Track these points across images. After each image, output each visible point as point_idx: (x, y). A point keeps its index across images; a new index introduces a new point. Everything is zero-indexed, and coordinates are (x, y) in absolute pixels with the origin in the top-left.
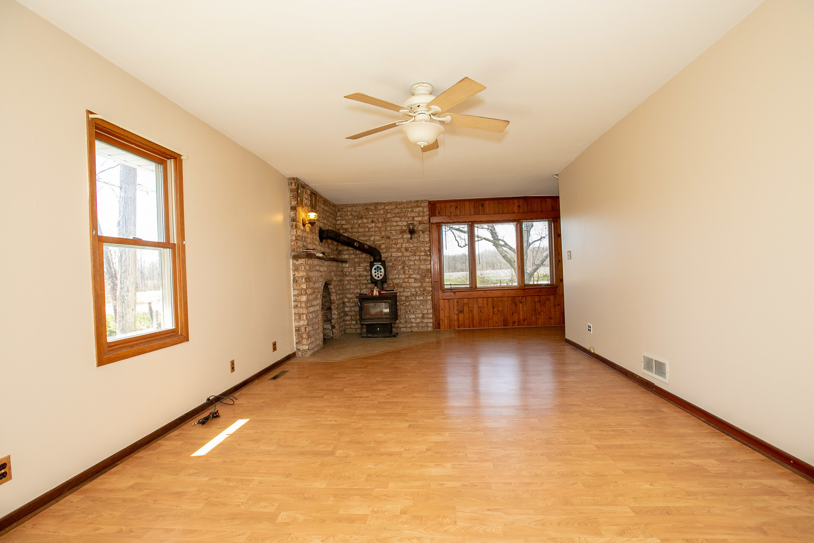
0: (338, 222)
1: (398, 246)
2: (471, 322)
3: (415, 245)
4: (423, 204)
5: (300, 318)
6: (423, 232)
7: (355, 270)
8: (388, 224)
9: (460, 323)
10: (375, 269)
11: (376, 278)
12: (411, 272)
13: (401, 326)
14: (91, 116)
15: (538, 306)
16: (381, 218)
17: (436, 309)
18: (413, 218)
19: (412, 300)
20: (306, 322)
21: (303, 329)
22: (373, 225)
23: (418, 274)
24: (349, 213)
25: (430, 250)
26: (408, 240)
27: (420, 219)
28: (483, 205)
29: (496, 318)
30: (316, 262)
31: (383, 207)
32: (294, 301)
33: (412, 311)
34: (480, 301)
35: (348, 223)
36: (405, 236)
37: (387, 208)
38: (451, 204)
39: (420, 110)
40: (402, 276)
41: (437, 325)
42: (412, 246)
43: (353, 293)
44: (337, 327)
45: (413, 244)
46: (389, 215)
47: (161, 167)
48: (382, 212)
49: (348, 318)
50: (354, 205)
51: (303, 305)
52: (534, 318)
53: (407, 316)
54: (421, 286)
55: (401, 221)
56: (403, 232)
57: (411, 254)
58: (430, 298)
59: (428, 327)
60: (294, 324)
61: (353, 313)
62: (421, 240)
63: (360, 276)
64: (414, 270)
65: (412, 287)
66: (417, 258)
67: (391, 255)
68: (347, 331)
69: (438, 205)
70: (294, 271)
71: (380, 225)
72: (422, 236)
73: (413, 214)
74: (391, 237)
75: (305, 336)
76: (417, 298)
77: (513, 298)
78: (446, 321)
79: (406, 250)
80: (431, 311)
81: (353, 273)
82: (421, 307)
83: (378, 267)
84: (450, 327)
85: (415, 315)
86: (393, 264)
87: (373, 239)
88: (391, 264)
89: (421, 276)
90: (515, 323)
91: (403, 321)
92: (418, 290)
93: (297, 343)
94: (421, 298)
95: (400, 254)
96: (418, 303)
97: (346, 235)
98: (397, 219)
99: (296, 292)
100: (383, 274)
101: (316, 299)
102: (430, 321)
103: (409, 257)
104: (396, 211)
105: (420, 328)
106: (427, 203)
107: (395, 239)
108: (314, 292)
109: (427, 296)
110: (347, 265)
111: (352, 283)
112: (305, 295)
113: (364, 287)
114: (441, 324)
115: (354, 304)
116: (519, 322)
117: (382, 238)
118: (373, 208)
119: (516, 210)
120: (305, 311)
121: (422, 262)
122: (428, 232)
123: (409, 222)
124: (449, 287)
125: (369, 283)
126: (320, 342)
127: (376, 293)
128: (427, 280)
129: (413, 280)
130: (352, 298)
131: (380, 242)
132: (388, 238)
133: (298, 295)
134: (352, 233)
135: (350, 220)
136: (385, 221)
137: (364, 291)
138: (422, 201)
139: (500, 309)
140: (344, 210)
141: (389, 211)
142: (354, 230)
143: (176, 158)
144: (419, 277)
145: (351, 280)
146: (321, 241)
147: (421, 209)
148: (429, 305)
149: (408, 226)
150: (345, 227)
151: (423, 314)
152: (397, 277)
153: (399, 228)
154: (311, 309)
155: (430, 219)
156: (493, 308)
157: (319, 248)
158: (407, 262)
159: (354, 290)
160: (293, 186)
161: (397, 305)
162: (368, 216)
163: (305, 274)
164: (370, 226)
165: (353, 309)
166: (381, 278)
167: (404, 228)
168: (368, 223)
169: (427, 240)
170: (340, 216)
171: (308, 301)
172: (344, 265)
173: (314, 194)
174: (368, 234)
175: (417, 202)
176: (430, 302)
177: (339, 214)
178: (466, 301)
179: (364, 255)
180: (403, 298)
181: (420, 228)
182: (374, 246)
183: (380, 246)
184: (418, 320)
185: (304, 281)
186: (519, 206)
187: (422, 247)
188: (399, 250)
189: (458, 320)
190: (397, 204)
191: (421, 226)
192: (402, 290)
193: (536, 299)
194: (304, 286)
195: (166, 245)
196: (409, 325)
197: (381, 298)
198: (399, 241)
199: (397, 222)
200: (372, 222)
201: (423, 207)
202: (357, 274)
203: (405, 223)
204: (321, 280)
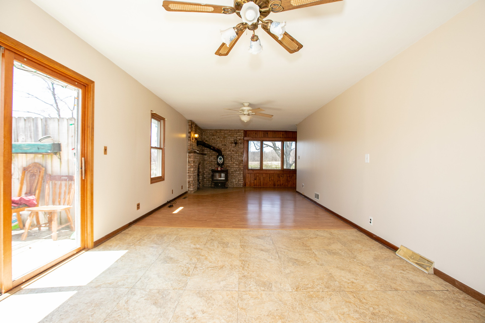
0: (203, 137)
1: (229, 149)
2: (259, 184)
3: (237, 149)
4: (241, 131)
5: (190, 177)
6: (241, 144)
7: (210, 159)
8: (226, 139)
9: (255, 184)
10: (219, 159)
11: (219, 163)
12: (234, 161)
13: (229, 184)
14: (152, 112)
15: (289, 178)
16: (222, 136)
17: (244, 177)
18: (237, 137)
19: (234, 173)
20: (193, 179)
21: (191, 182)
22: (219, 139)
23: (237, 162)
24: (208, 133)
25: (243, 152)
26: (234, 147)
27: (240, 138)
28: (267, 133)
29: (270, 183)
30: (196, 155)
31: (223, 131)
32: (188, 170)
33: (234, 178)
34: (264, 175)
35: (207, 138)
36: (233, 145)
37: (225, 132)
38: (254, 132)
39: (245, 111)
40: (231, 163)
41: (245, 185)
42: (235, 149)
43: (208, 169)
44: (201, 183)
45: (236, 148)
46: (226, 135)
47: (159, 122)
48: (223, 134)
49: (205, 180)
50: (210, 130)
51: (192, 172)
52: (287, 183)
53: (232, 180)
54: (239, 167)
55: (231, 138)
56: (232, 143)
57: (235, 153)
58: (242, 172)
59: (241, 185)
60: (188, 180)
61: (208, 178)
62: (240, 147)
63: (211, 161)
64: (236, 160)
65: (235, 167)
66: (237, 155)
67: (226, 153)
68: (205, 186)
69: (248, 132)
70: (189, 158)
71: (222, 139)
72: (240, 145)
73: (237, 136)
74: (226, 145)
75: (192, 185)
76: (237, 172)
77: (278, 174)
78: (249, 183)
79: (233, 151)
80: (242, 178)
81: (209, 160)
82: (238, 176)
83: (220, 158)
84: (250, 186)
85: (235, 180)
86: (227, 157)
87: (219, 145)
88: (226, 157)
89: (239, 162)
90: (278, 185)
91: (230, 182)
92: (237, 169)
93: (188, 188)
94: (238, 172)
95: (230, 153)
96: (237, 174)
97: (206, 143)
98: (230, 137)
99: (189, 167)
100: (222, 161)
101: (196, 170)
102: (242, 183)
103: (234, 154)
104: (229, 133)
105: (237, 186)
106: (243, 131)
107: (228, 146)
108: (195, 167)
109: (241, 172)
110: (206, 156)
111: (208, 164)
112: (192, 168)
113: (213, 166)
114: (246, 184)
115: (208, 174)
116: (280, 185)
117: (223, 145)
118: (219, 131)
119: (281, 136)
120: (192, 175)
121: (240, 157)
122: (243, 144)
123: (235, 139)
124: (251, 168)
125: (216, 165)
126: (196, 188)
127: (219, 169)
128: (241, 165)
129: (235, 164)
130: (207, 171)
131: (222, 147)
132: (225, 145)
133: (190, 168)
134: (209, 142)
135: (208, 136)
136: (224, 138)
137: (213, 168)
138: (241, 130)
139: (272, 179)
140: (206, 132)
141: (226, 133)
142: (210, 141)
143: (163, 119)
144: (238, 163)
145: (207, 163)
146: (197, 146)
147: (240, 133)
148: (242, 176)
149: (234, 141)
150: (206, 139)
151: (239, 180)
152: (228, 163)
153: (230, 141)
154: (194, 174)
155: (244, 138)
156: (269, 178)
157: (196, 148)
158: (233, 156)
159: (209, 168)
160: (190, 124)
161: (228, 175)
162: (217, 135)
163: (193, 159)
164: (217, 139)
165: (208, 176)
166: (221, 163)
167: (232, 141)
168: (216, 138)
169: (242, 147)
170: (204, 134)
171: (194, 171)
172: (205, 156)
173: (196, 126)
174: (216, 143)
175: (239, 130)
176: (242, 174)
177: (203, 133)
178: (258, 175)
179: (214, 152)
180: (231, 172)
181: (240, 142)
182: (218, 148)
183: (221, 148)
184: (236, 182)
185: (192, 162)
186: (283, 135)
187: (240, 150)
188: (229, 151)
189: (254, 183)
190: (230, 131)
191: (240, 141)
192: (230, 168)
193: (288, 176)
194: (192, 165)
195: (160, 148)
196: (232, 184)
197: (222, 172)
198: (230, 147)
199: (229, 138)
200: (218, 138)
201: (241, 133)
202: (210, 160)
203: (233, 139)
204: (198, 162)
